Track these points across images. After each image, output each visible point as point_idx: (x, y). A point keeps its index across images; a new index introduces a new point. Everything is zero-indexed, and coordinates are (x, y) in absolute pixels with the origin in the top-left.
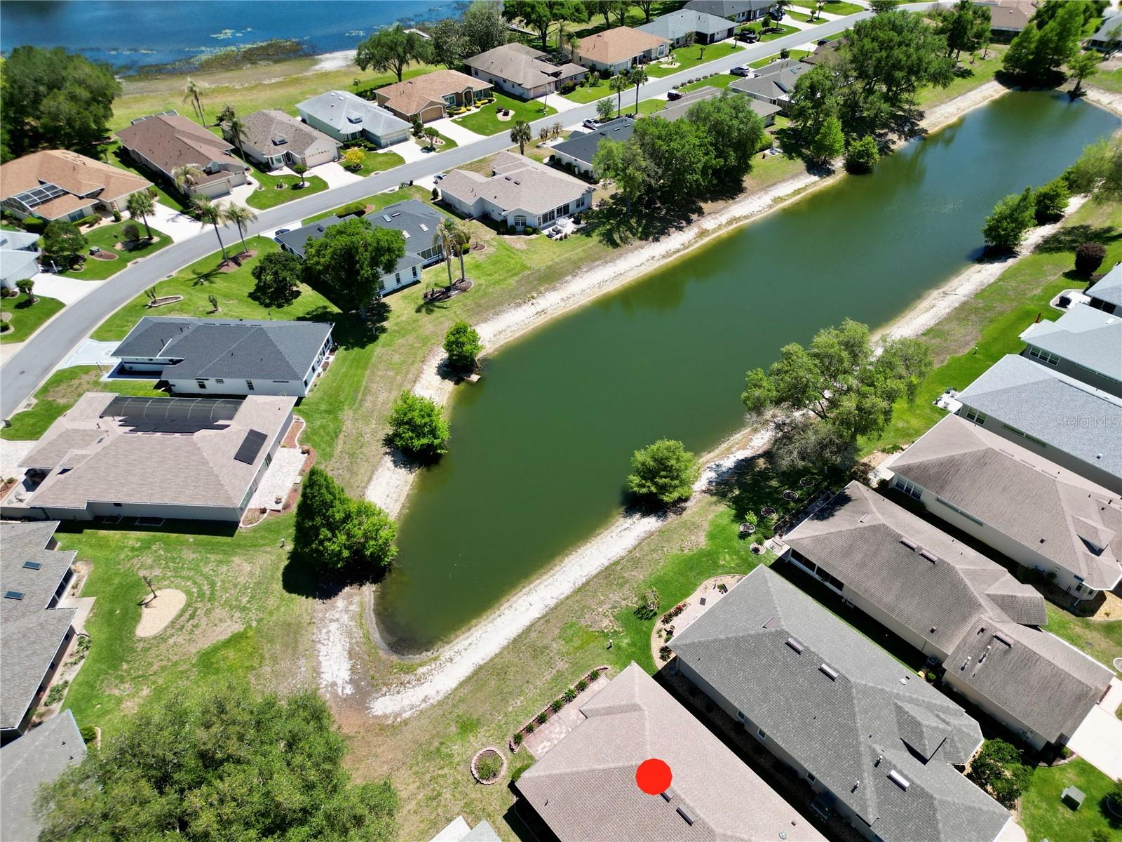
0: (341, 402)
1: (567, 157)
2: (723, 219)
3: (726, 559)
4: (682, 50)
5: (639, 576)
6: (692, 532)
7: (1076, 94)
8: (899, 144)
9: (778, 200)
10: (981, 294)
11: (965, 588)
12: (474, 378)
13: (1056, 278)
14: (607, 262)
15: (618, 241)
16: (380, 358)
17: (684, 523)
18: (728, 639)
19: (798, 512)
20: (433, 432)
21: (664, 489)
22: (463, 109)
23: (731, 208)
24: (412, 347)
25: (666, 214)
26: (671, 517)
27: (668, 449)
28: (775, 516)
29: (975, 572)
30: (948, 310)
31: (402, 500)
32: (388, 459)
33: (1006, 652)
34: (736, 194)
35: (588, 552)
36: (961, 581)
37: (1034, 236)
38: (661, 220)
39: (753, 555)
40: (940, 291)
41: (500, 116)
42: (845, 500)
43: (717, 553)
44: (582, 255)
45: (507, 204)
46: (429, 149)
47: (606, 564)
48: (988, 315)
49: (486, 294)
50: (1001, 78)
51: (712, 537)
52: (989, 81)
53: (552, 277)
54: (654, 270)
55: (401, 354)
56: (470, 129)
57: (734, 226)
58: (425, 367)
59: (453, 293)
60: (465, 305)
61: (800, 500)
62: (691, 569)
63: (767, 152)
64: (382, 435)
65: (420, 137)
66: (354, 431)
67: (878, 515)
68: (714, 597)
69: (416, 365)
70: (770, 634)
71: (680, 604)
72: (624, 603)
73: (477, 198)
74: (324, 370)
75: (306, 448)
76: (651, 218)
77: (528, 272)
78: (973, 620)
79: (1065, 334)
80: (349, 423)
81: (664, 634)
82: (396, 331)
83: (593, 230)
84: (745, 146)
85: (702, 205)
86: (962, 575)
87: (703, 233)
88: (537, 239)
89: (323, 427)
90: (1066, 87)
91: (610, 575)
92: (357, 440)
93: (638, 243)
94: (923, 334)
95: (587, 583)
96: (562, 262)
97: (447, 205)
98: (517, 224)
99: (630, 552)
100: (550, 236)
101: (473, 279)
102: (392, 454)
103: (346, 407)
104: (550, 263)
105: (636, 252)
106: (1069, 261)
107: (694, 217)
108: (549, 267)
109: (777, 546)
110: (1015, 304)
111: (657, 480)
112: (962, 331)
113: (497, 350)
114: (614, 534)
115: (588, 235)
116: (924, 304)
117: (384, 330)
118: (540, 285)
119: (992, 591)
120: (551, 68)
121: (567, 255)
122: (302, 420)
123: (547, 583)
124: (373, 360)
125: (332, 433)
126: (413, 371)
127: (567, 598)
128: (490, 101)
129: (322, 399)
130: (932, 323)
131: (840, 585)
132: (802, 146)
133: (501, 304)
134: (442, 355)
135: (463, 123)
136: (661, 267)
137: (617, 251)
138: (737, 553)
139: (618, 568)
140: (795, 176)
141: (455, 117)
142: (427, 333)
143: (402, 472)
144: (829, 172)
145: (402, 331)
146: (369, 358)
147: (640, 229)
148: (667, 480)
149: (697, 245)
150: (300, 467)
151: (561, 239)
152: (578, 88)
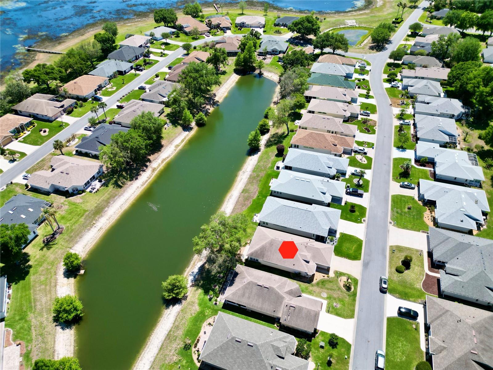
0: (25, 312)
1: (84, 151)
2: (159, 161)
3: (208, 312)
4: (114, 80)
5: (180, 333)
6: (193, 306)
7: (260, 74)
8: (211, 109)
9: (177, 146)
10: (254, 170)
11: (279, 293)
12: (82, 272)
13: (273, 158)
14: (120, 196)
15: (121, 185)
16: (35, 281)
17: (189, 303)
18: (218, 348)
19: (224, 282)
20: (76, 309)
21: (177, 294)
22: (22, 134)
23: (161, 155)
24: (48, 269)
25: (136, 166)
26: (183, 302)
27: (174, 279)
28: (217, 287)
29: (280, 286)
30: (247, 180)
31: (73, 343)
32: (59, 328)
33: (294, 310)
34: (161, 149)
35: (158, 331)
36: (277, 292)
37: (264, 139)
38: (135, 169)
39: (215, 306)
40: (242, 171)
41: (42, 133)
42: (236, 274)
43: (204, 311)
44: (108, 196)
45: (67, 185)
46: (13, 161)
47: (167, 333)
48: (258, 179)
49: (72, 230)
50: (237, 71)
51: (200, 305)
52: (232, 74)
53: (99, 211)
54: (141, 192)
55: (44, 275)
56: (30, 144)
57: (165, 163)
58: (57, 277)
59: (57, 236)
60: (64, 239)
61: (223, 277)
62: (197, 321)
63: (166, 126)
64: (51, 319)
65: (5, 155)
66: (38, 323)
67: (249, 278)
68: (209, 329)
69: (53, 278)
70: (230, 340)
71: (198, 338)
72: (179, 347)
73: (50, 185)
74: (10, 299)
75: (18, 343)
76: (131, 169)
77: (87, 213)
78: (283, 303)
79: (281, 185)
80: (33, 320)
81: (196, 352)
82: (37, 265)
83: (109, 183)
84: (158, 131)
85: (149, 157)
86: (277, 289)
87: (154, 170)
88: (85, 195)
89: (21, 328)
90: (257, 72)
91: (169, 337)
92: (41, 326)
93: (129, 183)
94: (242, 192)
95: (163, 345)
96: (101, 202)
97: (35, 190)
98: (74, 191)
99: (174, 324)
100: (91, 192)
101: (63, 225)
102: (60, 324)
103: (29, 313)
104: (96, 205)
105: (130, 187)
106: (274, 150)
107: (148, 164)
108: (96, 207)
109: (221, 299)
110: (265, 172)
111: (174, 292)
112: (253, 188)
113: (87, 254)
114: (165, 319)
115: (107, 186)
116: (238, 179)
117: (30, 267)
118: (95, 216)
119: (285, 291)
120: (59, 104)
121: (102, 199)
122: (10, 329)
123: (147, 352)
124: (32, 283)
125: (27, 329)
126: (53, 281)
127: (157, 355)
128: (34, 126)
129: (15, 314)
130: (243, 187)
131: (245, 306)
132: (178, 120)
133: (81, 232)
134: (62, 268)
135: (25, 141)
136: (142, 190)
137: (122, 189)
138: (210, 308)
139: (172, 333)
140: (179, 134)
141: (19, 139)
142: (52, 259)
143: (67, 331)
144: (191, 129)
145: (40, 264)
146: (29, 284)
147: (128, 176)
148: (178, 291)
149: (153, 176)
150: (19, 353)
151: (96, 192)
152: (75, 110)
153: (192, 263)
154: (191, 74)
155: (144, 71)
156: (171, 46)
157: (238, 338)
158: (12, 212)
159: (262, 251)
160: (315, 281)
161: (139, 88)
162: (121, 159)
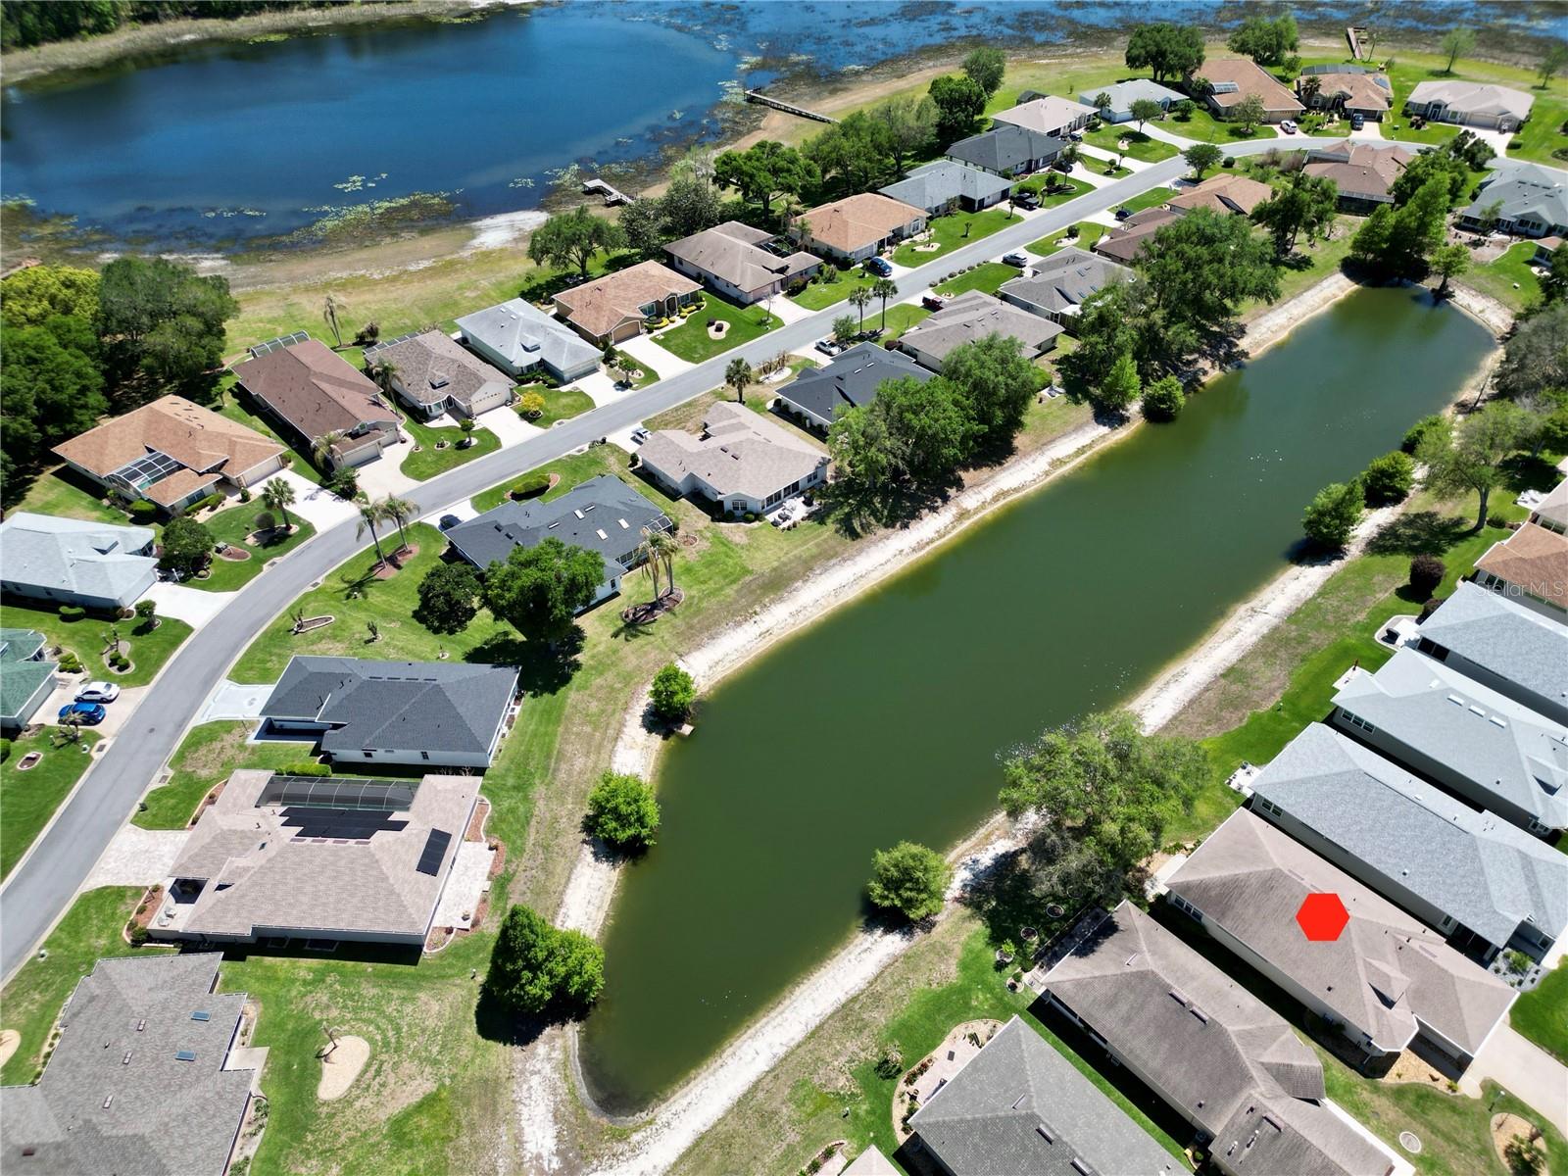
0: (531, 774)
1: (795, 406)
2: (988, 493)
3: (980, 999)
4: (942, 221)
5: (880, 1018)
6: (941, 959)
7: (1441, 295)
8: (1211, 373)
9: (1057, 463)
10: (1294, 617)
11: (1237, 1055)
12: (687, 729)
13: (1386, 595)
14: (845, 560)
15: (859, 530)
16: (575, 707)
17: (933, 945)
18: (975, 1120)
19: (1063, 934)
20: (641, 820)
21: (909, 903)
22: (665, 320)
23: (998, 478)
24: (612, 689)
25: (918, 488)
26: (919, 934)
27: (914, 857)
28: (1035, 939)
29: (1249, 1032)
30: (1255, 639)
31: (606, 907)
32: (588, 850)
33: (1276, 1137)
34: (1005, 458)
35: (822, 981)
36: (1233, 1047)
37: (1371, 522)
38: (912, 497)
39: (1009, 993)
40: (1248, 606)
41: (712, 330)
42: (1110, 929)
43: (970, 990)
44: (815, 551)
45: (726, 487)
46: (623, 385)
47: (843, 1000)
48: (1300, 650)
49: (699, 611)
50: (1350, 268)
51: (964, 966)
52: (1332, 274)
53: (777, 584)
54: (904, 568)
55: (599, 700)
56: (675, 353)
57: (1002, 502)
58: (628, 717)
59: (660, 614)
60: (674, 627)
61: (1065, 918)
62: (939, 1010)
63: (1045, 392)
64: (579, 819)
65: (612, 366)
66: (548, 815)
67: (1148, 957)
68: (967, 1053)
69: (617, 716)
70: (1021, 1117)
71: (925, 1060)
72: (863, 1055)
73: (686, 474)
74: (510, 727)
75: (494, 843)
76: (899, 495)
77: (749, 578)
78: (1244, 1095)
79: (1380, 699)
80: (541, 804)
81: (907, 1098)
82: (592, 668)
83: (828, 515)
84: (1016, 403)
85: (963, 474)
86: (1234, 1039)
87: (963, 515)
88: (760, 528)
89: (512, 810)
90: (1431, 283)
91: (847, 1015)
92: (552, 827)
93: (882, 531)
94: (1223, 676)
95: (820, 1027)
96: (791, 562)
97: (648, 476)
98: (736, 508)
99: (871, 984)
100: (775, 524)
101: (683, 592)
102: (593, 843)
103: (537, 781)
104: (776, 564)
105: (881, 545)
106: (1400, 569)
107: (952, 492)
108: (775, 569)
109: (1036, 982)
110: (1334, 635)
111: (901, 892)
112: (1269, 674)
113: (713, 688)
114: (852, 957)
115: (822, 522)
116: (1227, 626)
117: (577, 666)
118: (764, 595)
119: (1266, 1058)
120: (777, 262)
121: (795, 552)
122: (488, 802)
123: (774, 1023)
124: (568, 710)
125: (523, 819)
126: (614, 724)
127: (799, 1046)
128: (699, 308)
129: (508, 770)
130: (1234, 658)
131: (1105, 1041)
132: (1089, 383)
133: (717, 623)
134: (644, 701)
135: (664, 343)
136: (911, 564)
137: (858, 543)
138: (991, 990)
139: (857, 1006)
140: (1079, 428)
141: (656, 332)
142: (629, 667)
143: (605, 866)
144: (1123, 420)
145: (600, 668)
146: (561, 708)
147: (886, 513)
148: (913, 894)
149: (954, 533)
150: (488, 869)
151: (789, 529)
152: (810, 286)
153: (982, 831)
154: (1186, 247)
155: (1039, 211)
156: (1149, 145)
157: (1047, 1126)
158: (581, 516)
159: (1228, 893)
160: (1390, 1079)
161: (1005, 261)
162: (881, 456)
